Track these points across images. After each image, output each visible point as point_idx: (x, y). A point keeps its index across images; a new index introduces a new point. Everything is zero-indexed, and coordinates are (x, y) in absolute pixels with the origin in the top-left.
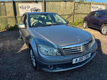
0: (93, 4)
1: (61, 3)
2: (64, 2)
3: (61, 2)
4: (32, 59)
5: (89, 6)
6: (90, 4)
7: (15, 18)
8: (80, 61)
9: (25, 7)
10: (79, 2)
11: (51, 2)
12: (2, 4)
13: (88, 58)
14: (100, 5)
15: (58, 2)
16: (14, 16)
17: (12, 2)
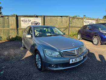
0: (85, 19)
1: (57, 18)
2: (61, 17)
3: (58, 17)
4: (37, 63)
5: (82, 20)
6: (83, 19)
7: (17, 30)
8: (75, 62)
9: (26, 21)
10: (73, 17)
11: (49, 17)
12: (6, 18)
13: (81, 60)
14: (91, 20)
15: (55, 17)
16: (16, 28)
17: (15, 16)
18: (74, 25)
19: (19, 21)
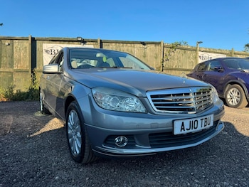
0: (200, 51)
1: (134, 47)
2: (142, 45)
3: (136, 45)
5: (194, 54)
6: (195, 50)
7: (32, 72)
9: (56, 51)
10: (171, 46)
11: (114, 44)
12: (7, 44)
13: (208, 127)
14: (215, 53)
15: (129, 45)
16: (29, 69)
17: (30, 39)
18: (174, 64)
19: (37, 52)
